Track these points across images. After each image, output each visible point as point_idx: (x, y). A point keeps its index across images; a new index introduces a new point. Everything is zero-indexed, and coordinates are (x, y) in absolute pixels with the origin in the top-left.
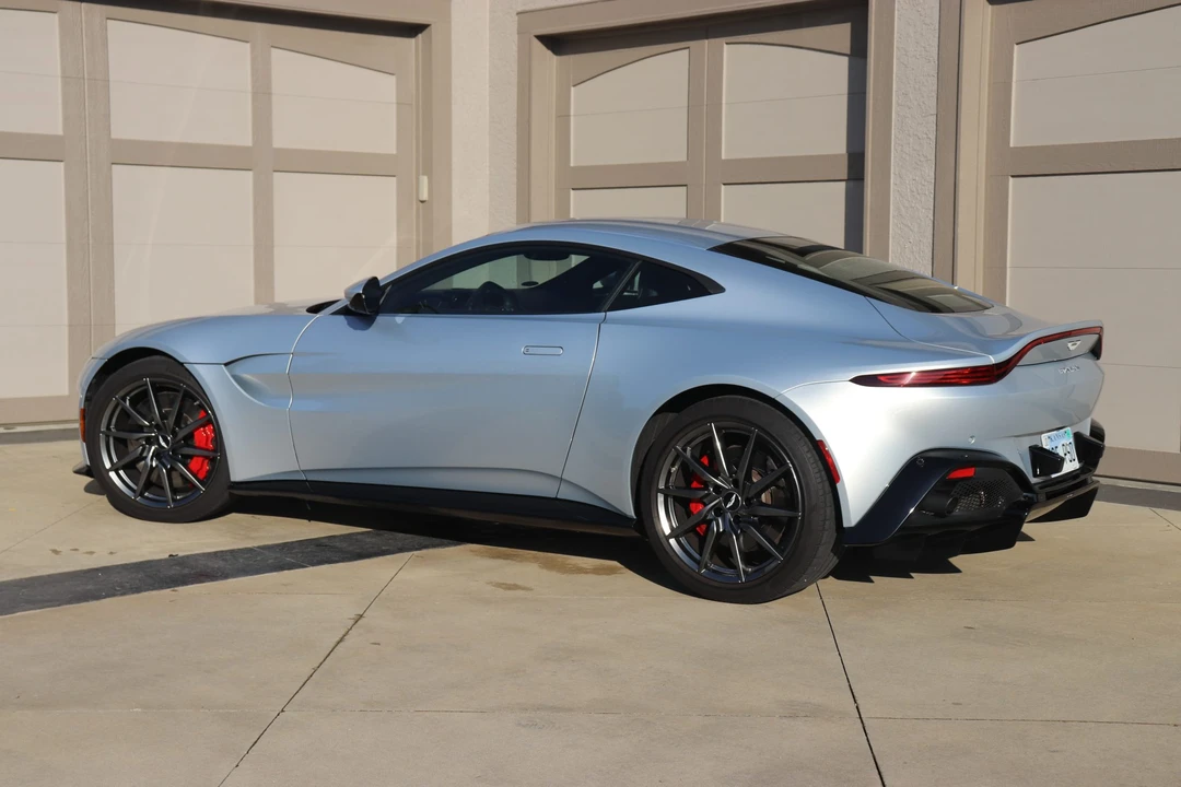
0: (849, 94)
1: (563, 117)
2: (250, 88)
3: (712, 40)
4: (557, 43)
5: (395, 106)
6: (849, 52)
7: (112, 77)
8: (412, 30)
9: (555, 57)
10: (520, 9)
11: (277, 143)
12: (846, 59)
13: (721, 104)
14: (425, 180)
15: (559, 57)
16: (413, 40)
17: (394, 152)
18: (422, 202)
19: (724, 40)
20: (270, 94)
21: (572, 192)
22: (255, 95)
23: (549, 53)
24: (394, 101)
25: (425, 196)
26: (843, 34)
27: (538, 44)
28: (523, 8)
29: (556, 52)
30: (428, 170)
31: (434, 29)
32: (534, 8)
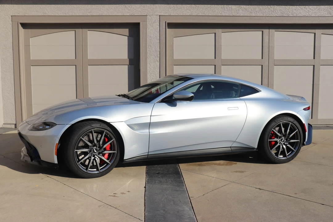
0: (128, 45)
1: (27, 46)
3: (83, 29)
4: (25, 26)
6: (128, 35)
12: (127, 37)
13: (87, 45)
19: (88, 29)
21: (31, 66)
26: (126, 31)
27: (20, 26)
28: (14, 15)
29: (23, 28)
32: (19, 15)
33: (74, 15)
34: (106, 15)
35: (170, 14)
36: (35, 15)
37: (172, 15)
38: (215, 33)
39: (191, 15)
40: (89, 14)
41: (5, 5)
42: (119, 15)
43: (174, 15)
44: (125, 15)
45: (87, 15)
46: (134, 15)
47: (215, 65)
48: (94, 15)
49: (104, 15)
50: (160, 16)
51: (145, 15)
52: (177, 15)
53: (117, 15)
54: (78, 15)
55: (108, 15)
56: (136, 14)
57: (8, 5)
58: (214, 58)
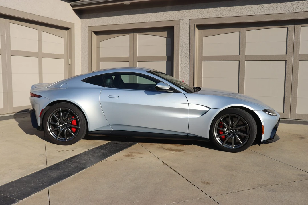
0: (166, 45)
1: (98, 47)
2: (37, 40)
3: (135, 34)
4: (96, 33)
5: (63, 45)
6: (166, 37)
7: (11, 36)
8: (67, 29)
9: (96, 36)
11: (43, 52)
12: (166, 38)
13: (137, 46)
14: (70, 60)
16: (67, 31)
17: (63, 54)
18: (69, 64)
19: (138, 34)
20: (41, 41)
21: (100, 63)
22: (39, 41)
23: (95, 35)
24: (63, 43)
25: (70, 63)
26: (165, 33)
27: (93, 33)
28: (89, 26)
29: (96, 35)
30: (71, 58)
31: (72, 29)
32: (92, 26)
33: (127, 23)
34: (149, 21)
35: (198, 18)
36: (102, 25)
37: (200, 18)
38: (240, 32)
39: (216, 17)
40: (137, 22)
41: (85, 20)
42: (159, 21)
43: (202, 18)
44: (163, 20)
45: (135, 22)
47: (239, 61)
48: (141, 22)
49: (147, 21)
50: (190, 19)
51: (178, 19)
52: (204, 18)
53: (157, 21)
54: (129, 23)
55: (150, 21)
56: (171, 20)
57: (86, 19)
58: (238, 55)
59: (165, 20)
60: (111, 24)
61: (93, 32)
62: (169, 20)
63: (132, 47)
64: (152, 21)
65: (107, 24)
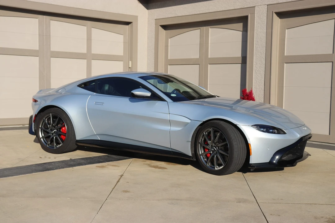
0: (242, 41)
1: (167, 46)
2: (86, 38)
3: (206, 27)
4: (165, 27)
5: (123, 43)
6: (242, 30)
7: (51, 35)
8: (128, 23)
9: (165, 31)
10: (156, 18)
11: (93, 52)
12: (241, 32)
13: (208, 43)
14: (130, 62)
15: (166, 31)
16: (128, 26)
17: (123, 55)
18: (130, 68)
19: (209, 27)
20: (91, 39)
21: (169, 66)
22: (87, 39)
23: (163, 30)
25: (130, 66)
30: (131, 60)
31: (133, 23)
32: (159, 18)
33: (196, 13)
35: (278, 2)
36: (170, 17)
37: (280, 2)
40: (207, 12)
41: (152, 10)
42: (231, 9)
44: (236, 8)
45: (205, 12)
46: (244, 7)
47: (333, 62)
48: (211, 11)
49: (219, 10)
50: (268, 5)
51: (254, 6)
53: (229, 9)
54: (199, 13)
55: (222, 10)
56: (246, 7)
58: (332, 53)
59: (239, 8)
60: (179, 15)
61: (160, 26)
62: (243, 7)
63: (203, 45)
64: (224, 9)
65: (174, 16)
